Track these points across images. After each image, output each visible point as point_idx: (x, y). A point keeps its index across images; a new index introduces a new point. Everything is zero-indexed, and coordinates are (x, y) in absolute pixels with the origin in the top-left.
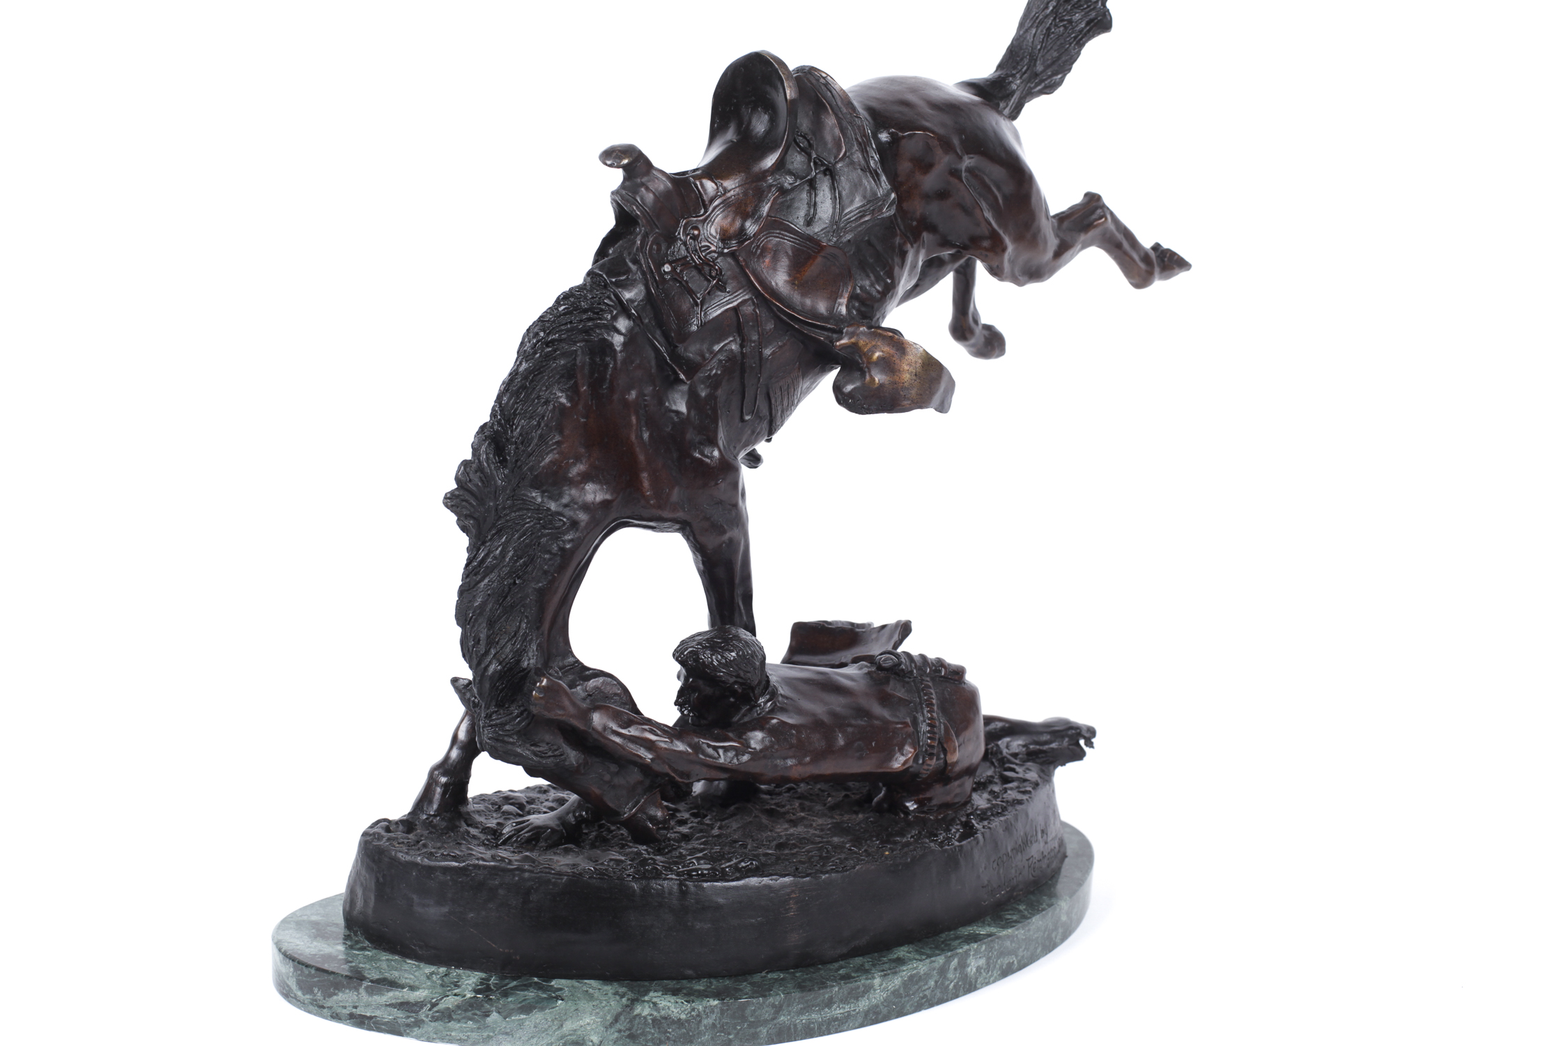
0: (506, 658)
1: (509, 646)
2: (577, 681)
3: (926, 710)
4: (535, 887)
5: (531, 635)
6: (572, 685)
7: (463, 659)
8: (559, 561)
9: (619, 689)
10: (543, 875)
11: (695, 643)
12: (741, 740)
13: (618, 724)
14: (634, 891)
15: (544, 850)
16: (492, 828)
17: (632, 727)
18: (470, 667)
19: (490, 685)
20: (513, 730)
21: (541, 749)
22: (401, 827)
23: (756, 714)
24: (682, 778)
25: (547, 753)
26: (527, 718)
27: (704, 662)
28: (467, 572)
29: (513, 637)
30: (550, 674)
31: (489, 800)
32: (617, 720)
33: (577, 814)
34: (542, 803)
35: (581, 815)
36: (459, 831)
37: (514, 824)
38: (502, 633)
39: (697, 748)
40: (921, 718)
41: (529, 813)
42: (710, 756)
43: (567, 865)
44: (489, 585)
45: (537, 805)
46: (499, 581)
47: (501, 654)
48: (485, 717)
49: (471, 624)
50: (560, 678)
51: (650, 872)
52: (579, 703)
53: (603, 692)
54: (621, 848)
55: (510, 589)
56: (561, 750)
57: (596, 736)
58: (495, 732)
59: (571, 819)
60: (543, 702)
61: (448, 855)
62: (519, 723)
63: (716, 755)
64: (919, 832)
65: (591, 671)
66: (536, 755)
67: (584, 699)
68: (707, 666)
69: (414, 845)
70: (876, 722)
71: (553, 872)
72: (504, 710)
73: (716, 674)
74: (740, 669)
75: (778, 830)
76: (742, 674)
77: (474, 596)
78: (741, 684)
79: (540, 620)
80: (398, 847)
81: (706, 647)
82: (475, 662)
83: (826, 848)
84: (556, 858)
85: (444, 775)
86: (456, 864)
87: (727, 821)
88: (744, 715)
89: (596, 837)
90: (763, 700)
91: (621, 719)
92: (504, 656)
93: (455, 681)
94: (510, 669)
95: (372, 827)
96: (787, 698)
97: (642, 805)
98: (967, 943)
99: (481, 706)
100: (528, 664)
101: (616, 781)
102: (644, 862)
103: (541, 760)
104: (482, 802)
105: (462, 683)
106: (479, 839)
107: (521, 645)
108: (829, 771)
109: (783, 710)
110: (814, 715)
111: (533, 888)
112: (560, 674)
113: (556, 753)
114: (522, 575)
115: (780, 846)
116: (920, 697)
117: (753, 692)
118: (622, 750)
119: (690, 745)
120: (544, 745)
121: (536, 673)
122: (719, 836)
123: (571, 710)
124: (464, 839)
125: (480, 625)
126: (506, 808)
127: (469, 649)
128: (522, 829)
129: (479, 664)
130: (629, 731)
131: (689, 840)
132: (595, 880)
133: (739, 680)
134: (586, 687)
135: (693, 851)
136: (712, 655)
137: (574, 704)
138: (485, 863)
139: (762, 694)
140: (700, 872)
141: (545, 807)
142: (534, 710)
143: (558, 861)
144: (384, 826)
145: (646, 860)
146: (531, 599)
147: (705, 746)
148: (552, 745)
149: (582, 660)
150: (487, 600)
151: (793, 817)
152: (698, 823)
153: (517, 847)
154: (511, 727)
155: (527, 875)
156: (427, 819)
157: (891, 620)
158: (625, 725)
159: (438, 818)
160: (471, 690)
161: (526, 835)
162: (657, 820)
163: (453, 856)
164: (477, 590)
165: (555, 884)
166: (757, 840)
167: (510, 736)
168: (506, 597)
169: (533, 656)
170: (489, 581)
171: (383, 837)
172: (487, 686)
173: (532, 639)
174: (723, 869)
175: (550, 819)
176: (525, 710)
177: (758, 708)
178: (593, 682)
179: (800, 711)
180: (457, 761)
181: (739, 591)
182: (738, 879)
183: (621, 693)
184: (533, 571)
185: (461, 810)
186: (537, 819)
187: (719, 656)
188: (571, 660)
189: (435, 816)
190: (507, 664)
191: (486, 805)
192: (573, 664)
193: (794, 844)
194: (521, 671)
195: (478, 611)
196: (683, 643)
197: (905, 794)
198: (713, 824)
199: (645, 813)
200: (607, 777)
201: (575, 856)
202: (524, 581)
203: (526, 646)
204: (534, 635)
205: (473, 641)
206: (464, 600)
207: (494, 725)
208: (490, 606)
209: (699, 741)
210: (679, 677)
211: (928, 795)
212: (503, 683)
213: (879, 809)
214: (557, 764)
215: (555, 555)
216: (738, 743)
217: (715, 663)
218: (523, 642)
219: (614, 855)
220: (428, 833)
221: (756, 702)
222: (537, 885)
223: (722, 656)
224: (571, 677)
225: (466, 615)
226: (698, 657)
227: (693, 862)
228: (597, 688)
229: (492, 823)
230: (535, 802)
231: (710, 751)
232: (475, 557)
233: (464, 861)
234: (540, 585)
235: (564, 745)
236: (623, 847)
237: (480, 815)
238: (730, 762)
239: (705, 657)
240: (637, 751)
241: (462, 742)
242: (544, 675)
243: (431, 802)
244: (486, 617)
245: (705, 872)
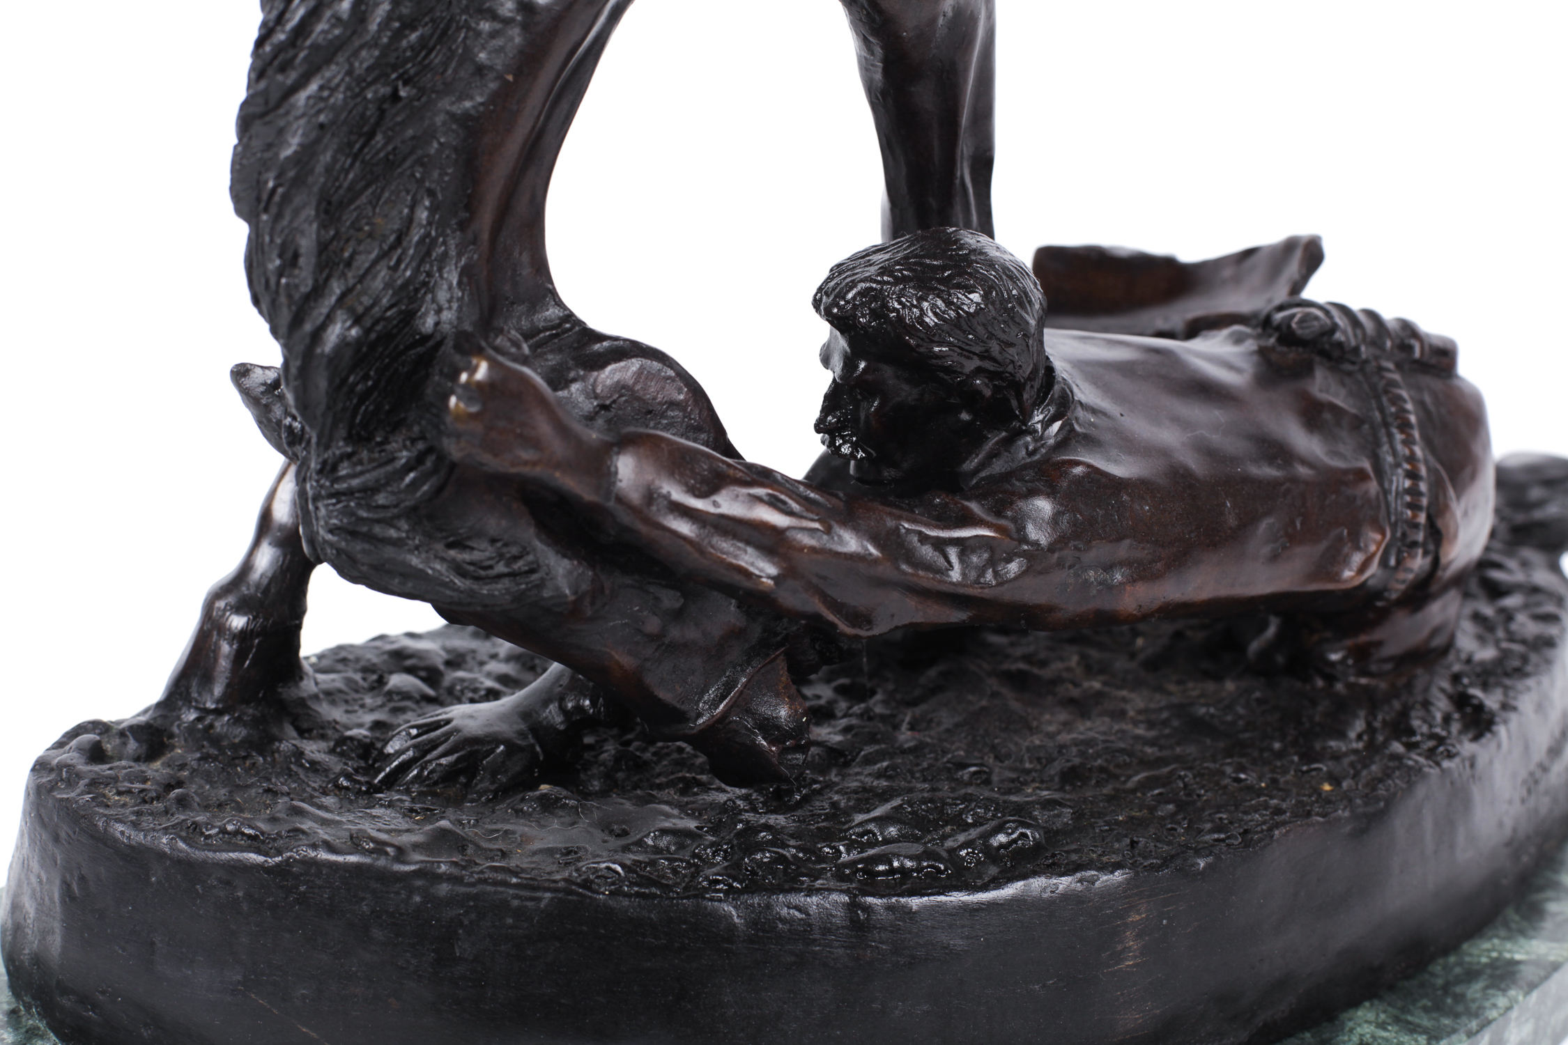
0: (372, 306)
1: (383, 273)
2: (569, 369)
3: (1399, 437)
4: (466, 922)
5: (444, 243)
6: (558, 380)
7: (255, 311)
8: (517, 40)
9: (680, 391)
10: (489, 888)
11: (873, 270)
12: (1003, 522)
13: (686, 484)
14: (732, 927)
15: (489, 800)
16: (359, 741)
17: (724, 492)
18: (275, 332)
19: (331, 381)
20: (396, 506)
21: (476, 556)
22: (132, 745)
23: (1023, 452)
24: (853, 626)
25: (491, 567)
26: (435, 471)
27: (900, 318)
28: (260, 63)
29: (393, 248)
30: (498, 350)
31: (357, 660)
32: (682, 475)
33: (570, 705)
34: (482, 664)
35: (579, 709)
36: (278, 751)
37: (414, 732)
38: (361, 235)
39: (893, 545)
40: (1390, 459)
41: (454, 696)
42: (929, 567)
43: (550, 852)
44: (322, 99)
45: (470, 670)
46: (348, 88)
47: (359, 295)
48: (320, 472)
49: (274, 209)
50: (525, 361)
51: (769, 867)
52: (578, 428)
53: (639, 399)
54: (684, 792)
55: (382, 112)
56: (531, 558)
57: (626, 518)
58: (347, 512)
59: (552, 715)
60: (478, 427)
61: (238, 832)
62: (414, 485)
63: (941, 561)
64: (1369, 724)
65: (605, 344)
66: (463, 574)
67: (590, 418)
68: (910, 330)
69: (158, 798)
70: (1303, 471)
71: (514, 880)
72: (371, 451)
73: (931, 350)
74: (991, 336)
75: (1052, 728)
76: (995, 348)
77: (281, 132)
78: (992, 376)
79: (469, 203)
80: (116, 804)
81: (904, 280)
82: (285, 316)
83: (1180, 777)
84: (520, 828)
85: (238, 609)
86: (260, 859)
87: (924, 707)
88: (993, 455)
89: (617, 759)
90: (1041, 417)
91: (692, 470)
92: (366, 301)
93: (241, 373)
94: (387, 337)
95: (60, 745)
96: (1094, 411)
97: (741, 693)
98: (1499, 989)
99: (309, 441)
100: (437, 324)
101: (675, 633)
102: (747, 841)
103: (475, 587)
104: (340, 667)
105: (261, 380)
106: (326, 771)
107: (417, 271)
108: (1206, 594)
109: (1090, 441)
110: (1163, 452)
111: (461, 924)
112: (526, 349)
113: (517, 566)
114: (417, 74)
115: (1071, 776)
116: (1382, 410)
117: (1019, 396)
118: (696, 555)
119: (875, 539)
120: (484, 545)
121: (458, 348)
122: (917, 750)
123: (558, 448)
124: (290, 774)
125: (296, 212)
126: (397, 680)
127: (267, 282)
128: (434, 745)
129: (297, 321)
130: (715, 504)
131: (847, 764)
132: (626, 902)
133: (988, 365)
134: (594, 385)
135: (866, 799)
136: (920, 299)
137: (563, 430)
138: (333, 858)
139: (1039, 401)
140: (896, 864)
141: (489, 675)
142: (454, 450)
143: (526, 839)
144: (88, 747)
145: (751, 830)
146: (441, 144)
147: (915, 539)
148: (506, 545)
149: (580, 314)
150: (317, 141)
151: (1075, 692)
152: (861, 716)
153: (420, 793)
154: (393, 499)
155: (444, 889)
156: (199, 719)
157: (1269, 235)
158: (705, 488)
159: (226, 718)
160: (281, 397)
161: (443, 761)
162: (778, 727)
163: (249, 837)
164: (287, 113)
165: (519, 913)
166: (1008, 756)
167: (389, 522)
168: (371, 135)
169: (450, 301)
170: (321, 88)
171: (79, 776)
172: (321, 383)
173: (445, 255)
174: (953, 852)
175: (504, 717)
176: (430, 450)
177: (1029, 439)
178: (615, 370)
179: (1130, 445)
180: (270, 574)
181: (965, 148)
182: (996, 883)
183: (686, 401)
184: (445, 65)
185: (284, 696)
186: (471, 717)
187: (939, 302)
188: (552, 312)
189: (218, 712)
190: (377, 322)
191: (350, 674)
192: (559, 325)
193: (1102, 769)
194: (416, 344)
195: (291, 174)
196: (838, 270)
197: (1328, 634)
198: (893, 716)
199: (749, 711)
200: (653, 624)
201: (568, 819)
202: (422, 91)
203: (429, 274)
204: (452, 243)
205: (280, 256)
206: (254, 143)
207: (344, 494)
208: (326, 158)
209: (897, 529)
210: (826, 360)
211: (1377, 635)
212: (366, 377)
213: (1264, 669)
214: (519, 598)
215: (507, 22)
216: (995, 531)
217: (930, 319)
218: (422, 261)
219: (668, 816)
220: (199, 760)
221: (1024, 423)
222: (473, 916)
223: (949, 303)
224: (553, 359)
225: (260, 184)
226: (885, 306)
227: (870, 832)
228: (624, 387)
229: (359, 724)
230: (464, 661)
231: (927, 552)
232: (280, 19)
233: (279, 853)
234: (468, 104)
235: (538, 545)
236: (687, 787)
237: (333, 703)
238: (977, 582)
239: (904, 306)
240: (736, 557)
241: (282, 527)
242: (480, 352)
243: (207, 679)
244: (316, 189)
245: (909, 864)
